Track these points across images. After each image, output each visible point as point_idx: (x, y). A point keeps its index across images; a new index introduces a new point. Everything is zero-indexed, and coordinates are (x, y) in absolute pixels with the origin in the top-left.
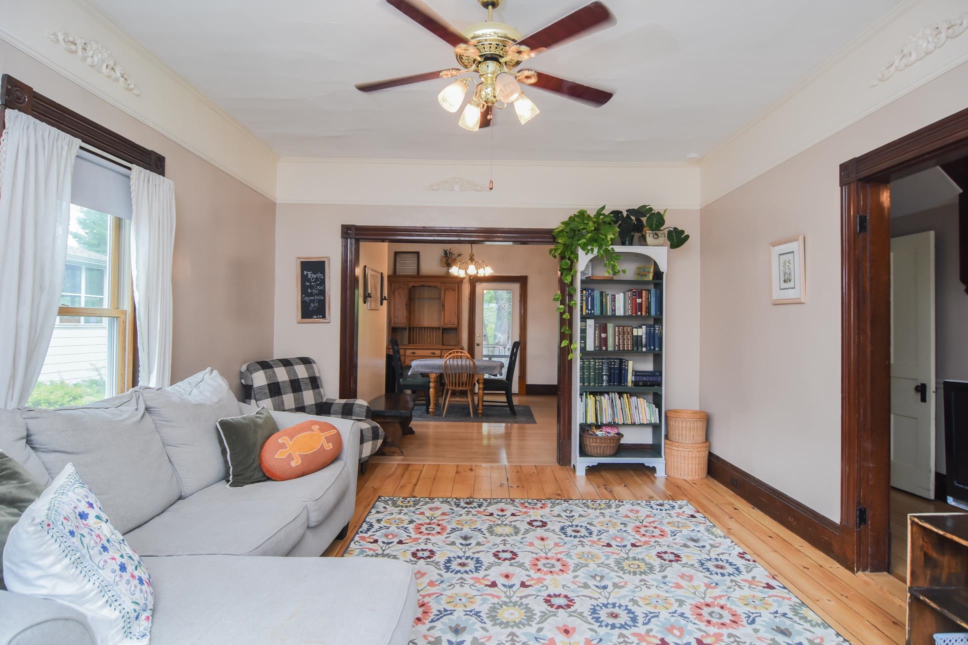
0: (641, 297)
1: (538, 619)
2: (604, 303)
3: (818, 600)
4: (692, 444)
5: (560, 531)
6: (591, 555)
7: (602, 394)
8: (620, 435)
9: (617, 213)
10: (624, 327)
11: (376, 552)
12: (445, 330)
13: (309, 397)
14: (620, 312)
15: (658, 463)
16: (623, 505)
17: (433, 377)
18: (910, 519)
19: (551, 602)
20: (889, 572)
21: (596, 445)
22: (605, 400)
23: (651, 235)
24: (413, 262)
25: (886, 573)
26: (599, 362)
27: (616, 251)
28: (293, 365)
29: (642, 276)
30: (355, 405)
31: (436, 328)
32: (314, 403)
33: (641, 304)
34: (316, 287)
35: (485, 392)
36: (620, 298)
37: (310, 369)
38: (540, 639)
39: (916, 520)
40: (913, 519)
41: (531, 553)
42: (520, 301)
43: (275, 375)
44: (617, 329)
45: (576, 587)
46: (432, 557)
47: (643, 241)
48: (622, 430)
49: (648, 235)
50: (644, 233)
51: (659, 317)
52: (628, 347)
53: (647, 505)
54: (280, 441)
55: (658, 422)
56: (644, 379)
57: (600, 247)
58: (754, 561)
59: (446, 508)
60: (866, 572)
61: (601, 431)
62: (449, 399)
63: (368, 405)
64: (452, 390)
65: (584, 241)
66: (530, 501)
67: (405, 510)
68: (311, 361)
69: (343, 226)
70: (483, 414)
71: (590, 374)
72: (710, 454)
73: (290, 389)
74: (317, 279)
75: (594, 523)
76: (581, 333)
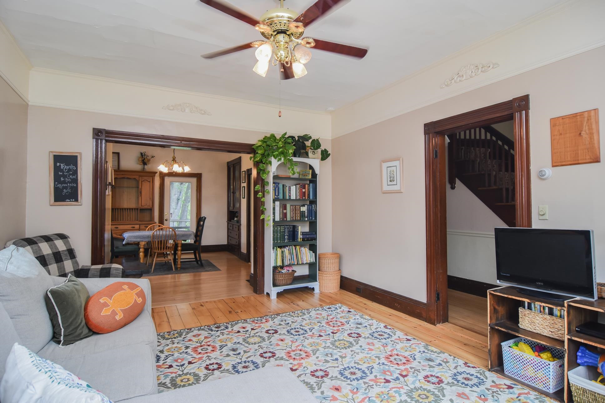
0: (305, 188)
1: (317, 387)
2: (285, 192)
3: (431, 342)
4: (334, 271)
5: (288, 333)
6: (316, 343)
7: (284, 247)
8: (294, 271)
9: (293, 137)
10: (295, 206)
11: (177, 373)
12: (142, 210)
13: (68, 265)
14: (293, 197)
15: (315, 285)
16: (311, 312)
17: (142, 244)
18: (489, 292)
19: (315, 375)
20: (448, 322)
21: (282, 278)
22: (286, 250)
23: (311, 152)
24: (115, 160)
25: (447, 323)
26: (283, 228)
27: (294, 161)
28: (53, 241)
29: (304, 176)
30: (111, 268)
31: (135, 209)
32: (73, 270)
33: (305, 192)
34: (69, 176)
35: (182, 252)
36: (293, 188)
37: (67, 243)
38: (326, 398)
39: (492, 292)
40: (490, 292)
41: (282, 350)
42: (197, 190)
43: (40, 250)
44: (292, 208)
45: (322, 363)
46: (222, 367)
47: (306, 155)
48: (294, 268)
49: (309, 152)
50: (307, 150)
51: (315, 200)
52: (298, 218)
53: (322, 309)
54: (102, 301)
55: (314, 261)
56: (308, 236)
57: (285, 157)
58: (393, 329)
59: (204, 334)
60: (440, 324)
61: (284, 270)
62: (156, 259)
63: (123, 268)
64: (158, 253)
65: (277, 153)
66: (256, 319)
67: (176, 341)
68: (67, 236)
69: (94, 129)
70: (181, 268)
71: (277, 236)
72: (342, 277)
73: (53, 260)
74: (69, 170)
75: (303, 325)
76: (273, 210)
